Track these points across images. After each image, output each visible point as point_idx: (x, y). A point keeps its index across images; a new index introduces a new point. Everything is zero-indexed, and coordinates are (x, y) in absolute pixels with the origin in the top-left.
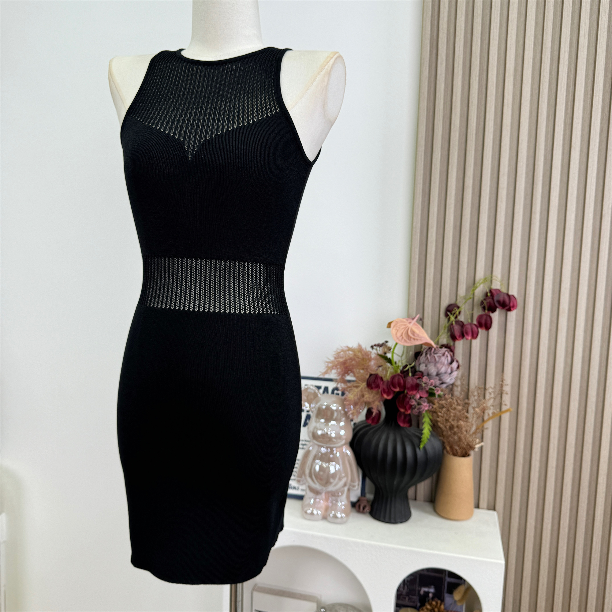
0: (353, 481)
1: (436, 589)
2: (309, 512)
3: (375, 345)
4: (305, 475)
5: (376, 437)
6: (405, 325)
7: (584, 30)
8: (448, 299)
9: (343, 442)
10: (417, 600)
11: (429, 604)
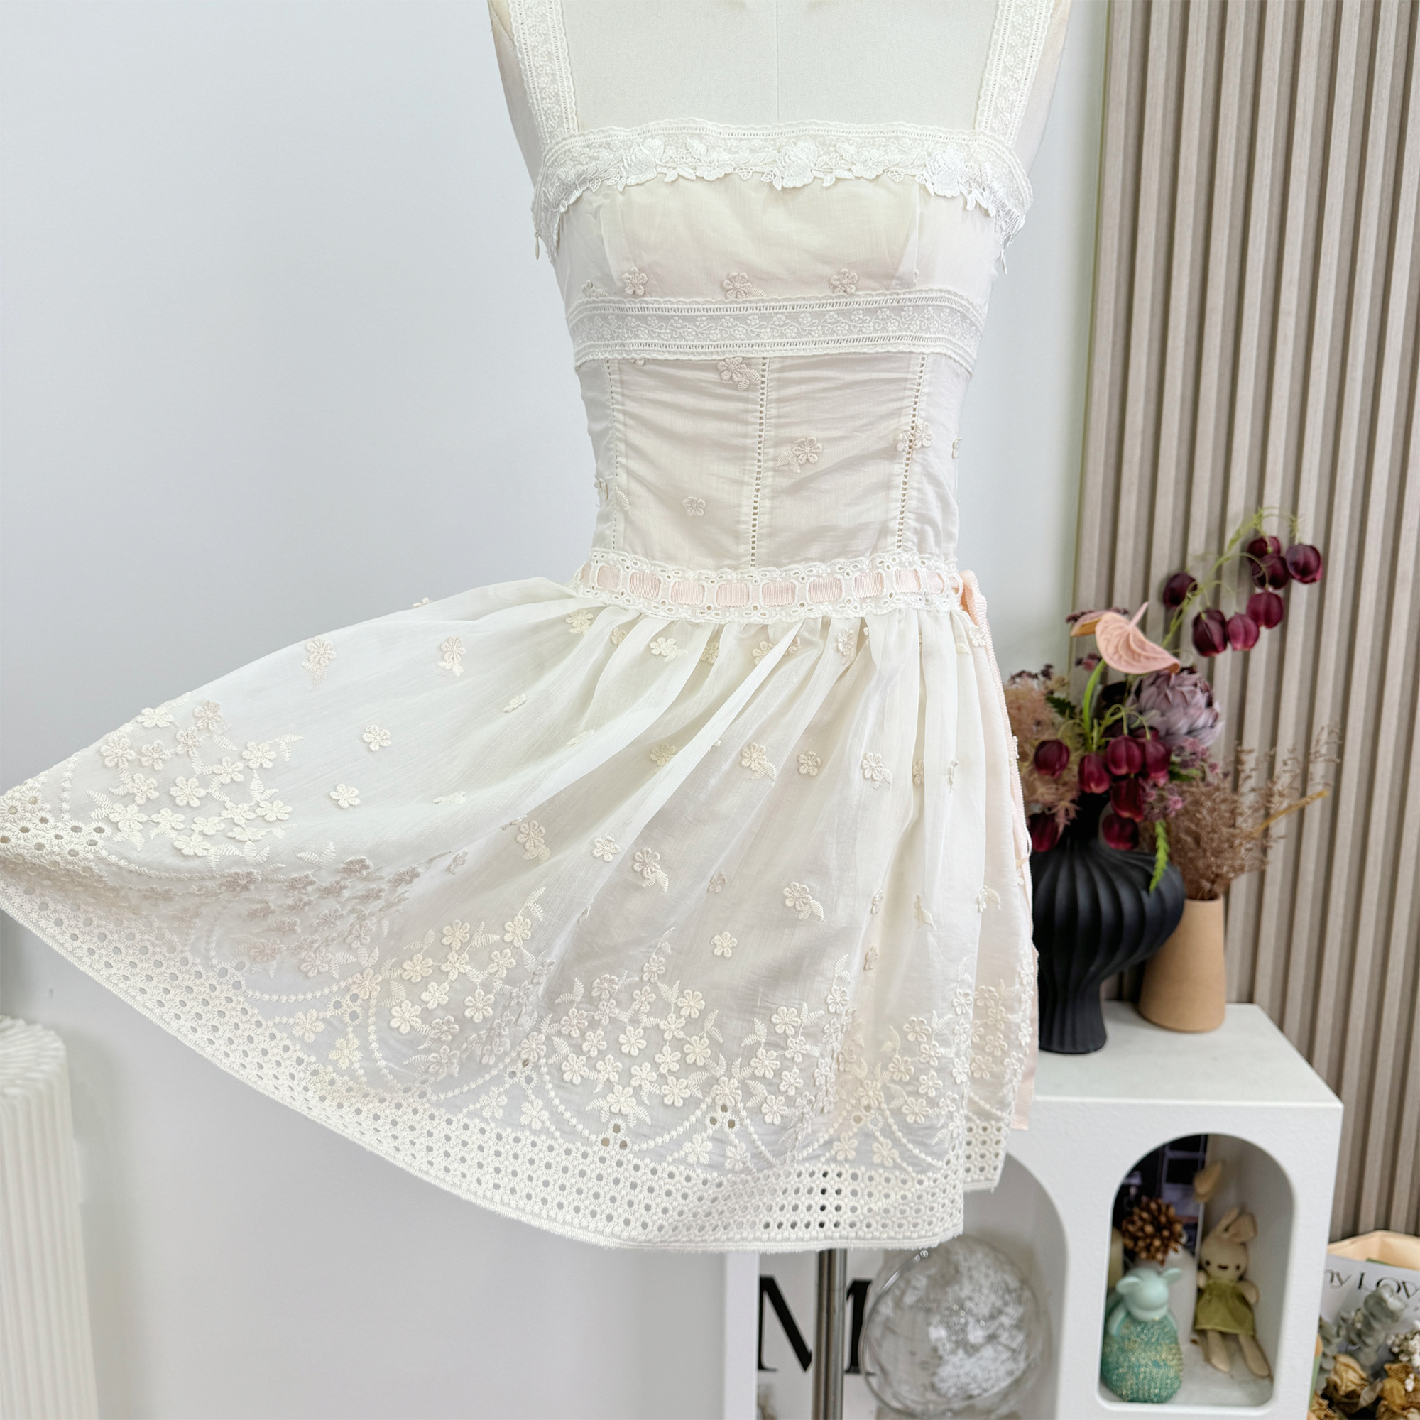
1: (1143, 1178)
6: (1121, 628)
8: (1166, 562)
11: (1142, 1209)
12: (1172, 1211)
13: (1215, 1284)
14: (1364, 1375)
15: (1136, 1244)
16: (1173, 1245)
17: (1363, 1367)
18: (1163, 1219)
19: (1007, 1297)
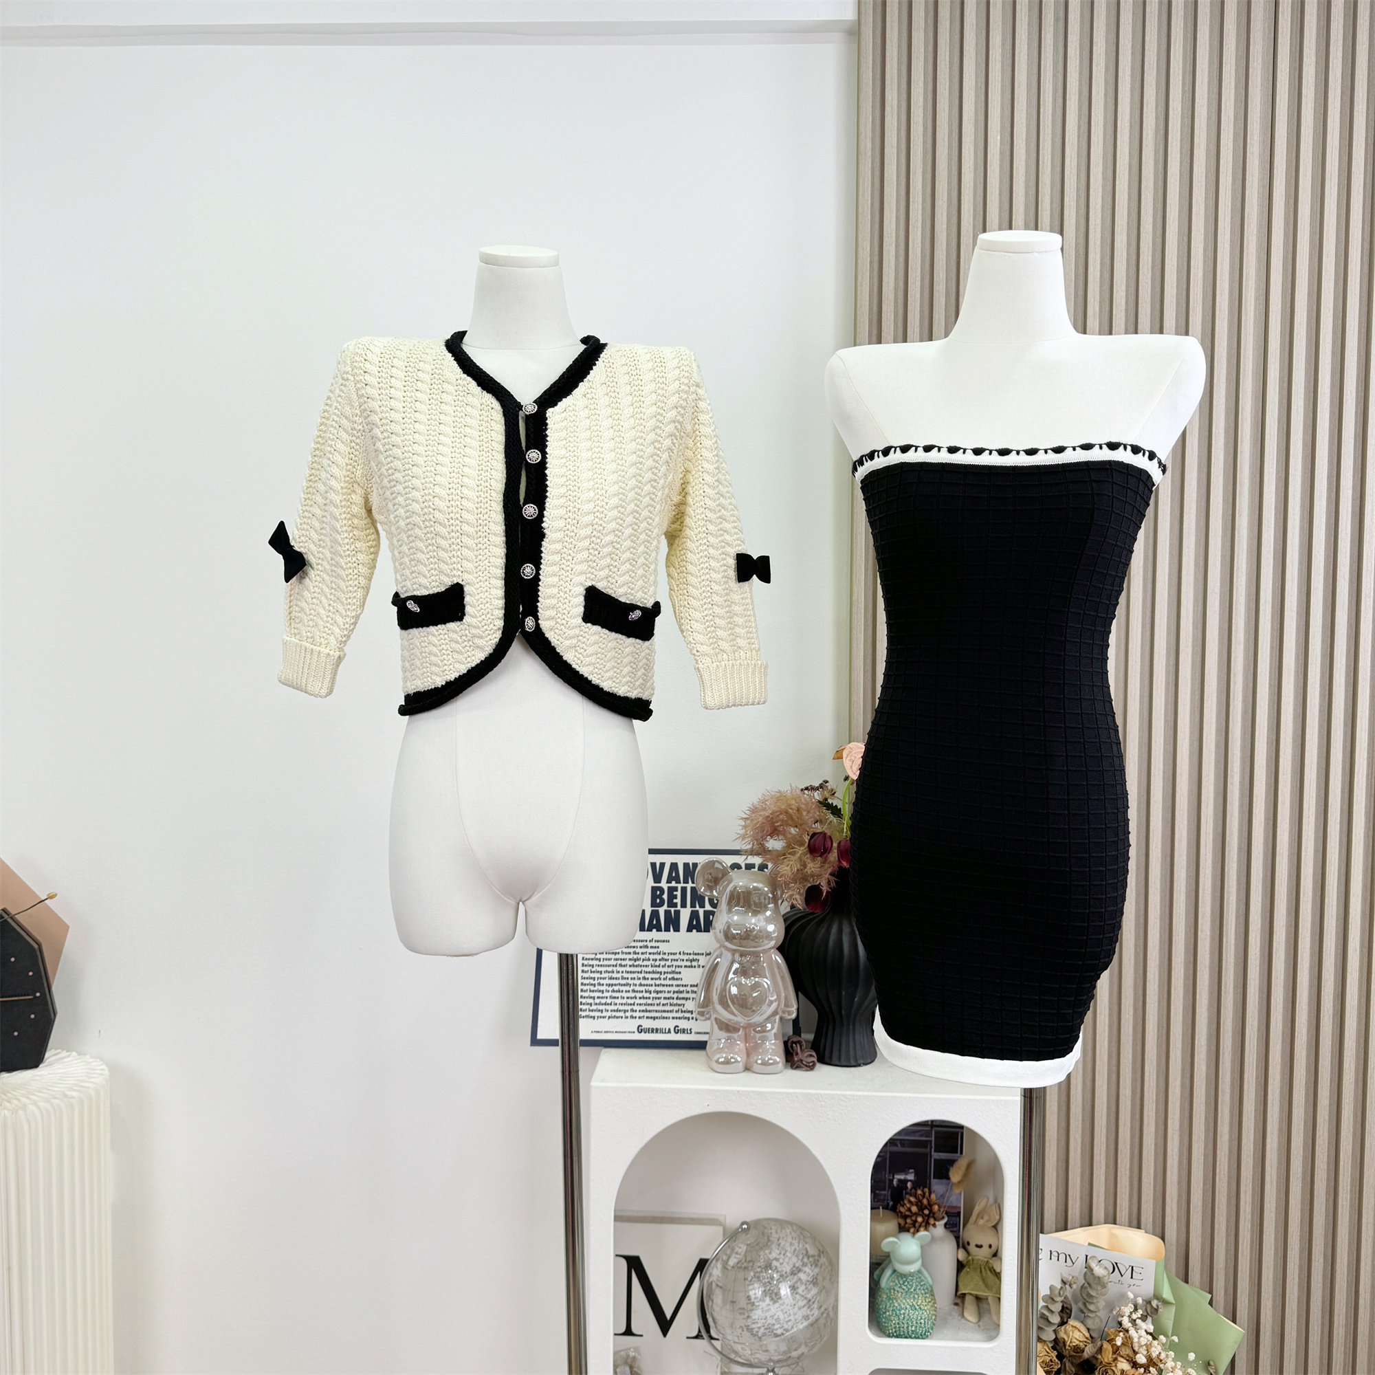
0: (786, 1005)
1: (917, 1175)
2: (721, 1060)
3: (807, 789)
4: (713, 1003)
5: (823, 930)
7: (1094, 307)
9: (773, 943)
10: (889, 1198)
11: (911, 1195)
12: (933, 1196)
13: (973, 1260)
14: (1087, 1335)
15: (906, 1223)
16: (932, 1221)
17: (1088, 1329)
18: (925, 1201)
19: (805, 1260)
